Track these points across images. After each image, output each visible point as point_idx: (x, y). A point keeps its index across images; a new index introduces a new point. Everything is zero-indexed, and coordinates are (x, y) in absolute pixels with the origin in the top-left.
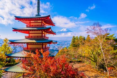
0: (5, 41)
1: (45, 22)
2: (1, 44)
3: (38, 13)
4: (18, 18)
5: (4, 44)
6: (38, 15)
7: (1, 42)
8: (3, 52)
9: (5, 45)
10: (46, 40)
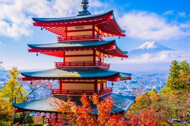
0: (13, 74)
1: (99, 27)
2: (4, 80)
3: (85, 8)
4: (39, 22)
5: (9, 81)
6: (84, 12)
7: (5, 77)
8: (8, 99)
9: (12, 83)
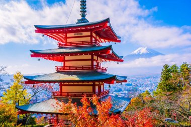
0: (17, 77)
1: (97, 34)
2: (8, 84)
3: (83, 16)
4: (40, 30)
5: (13, 84)
6: (82, 20)
7: (9, 81)
8: (12, 102)
9: (16, 87)
10: (100, 74)
